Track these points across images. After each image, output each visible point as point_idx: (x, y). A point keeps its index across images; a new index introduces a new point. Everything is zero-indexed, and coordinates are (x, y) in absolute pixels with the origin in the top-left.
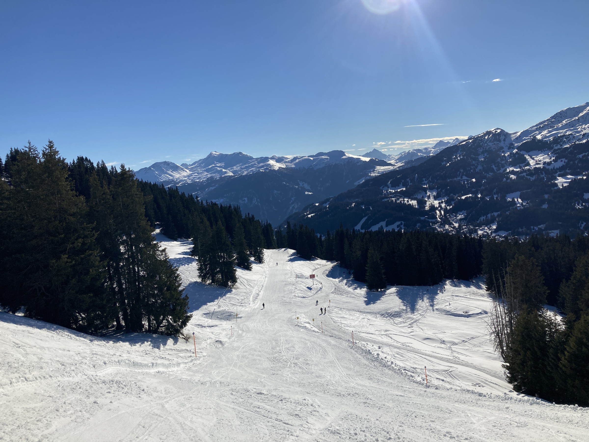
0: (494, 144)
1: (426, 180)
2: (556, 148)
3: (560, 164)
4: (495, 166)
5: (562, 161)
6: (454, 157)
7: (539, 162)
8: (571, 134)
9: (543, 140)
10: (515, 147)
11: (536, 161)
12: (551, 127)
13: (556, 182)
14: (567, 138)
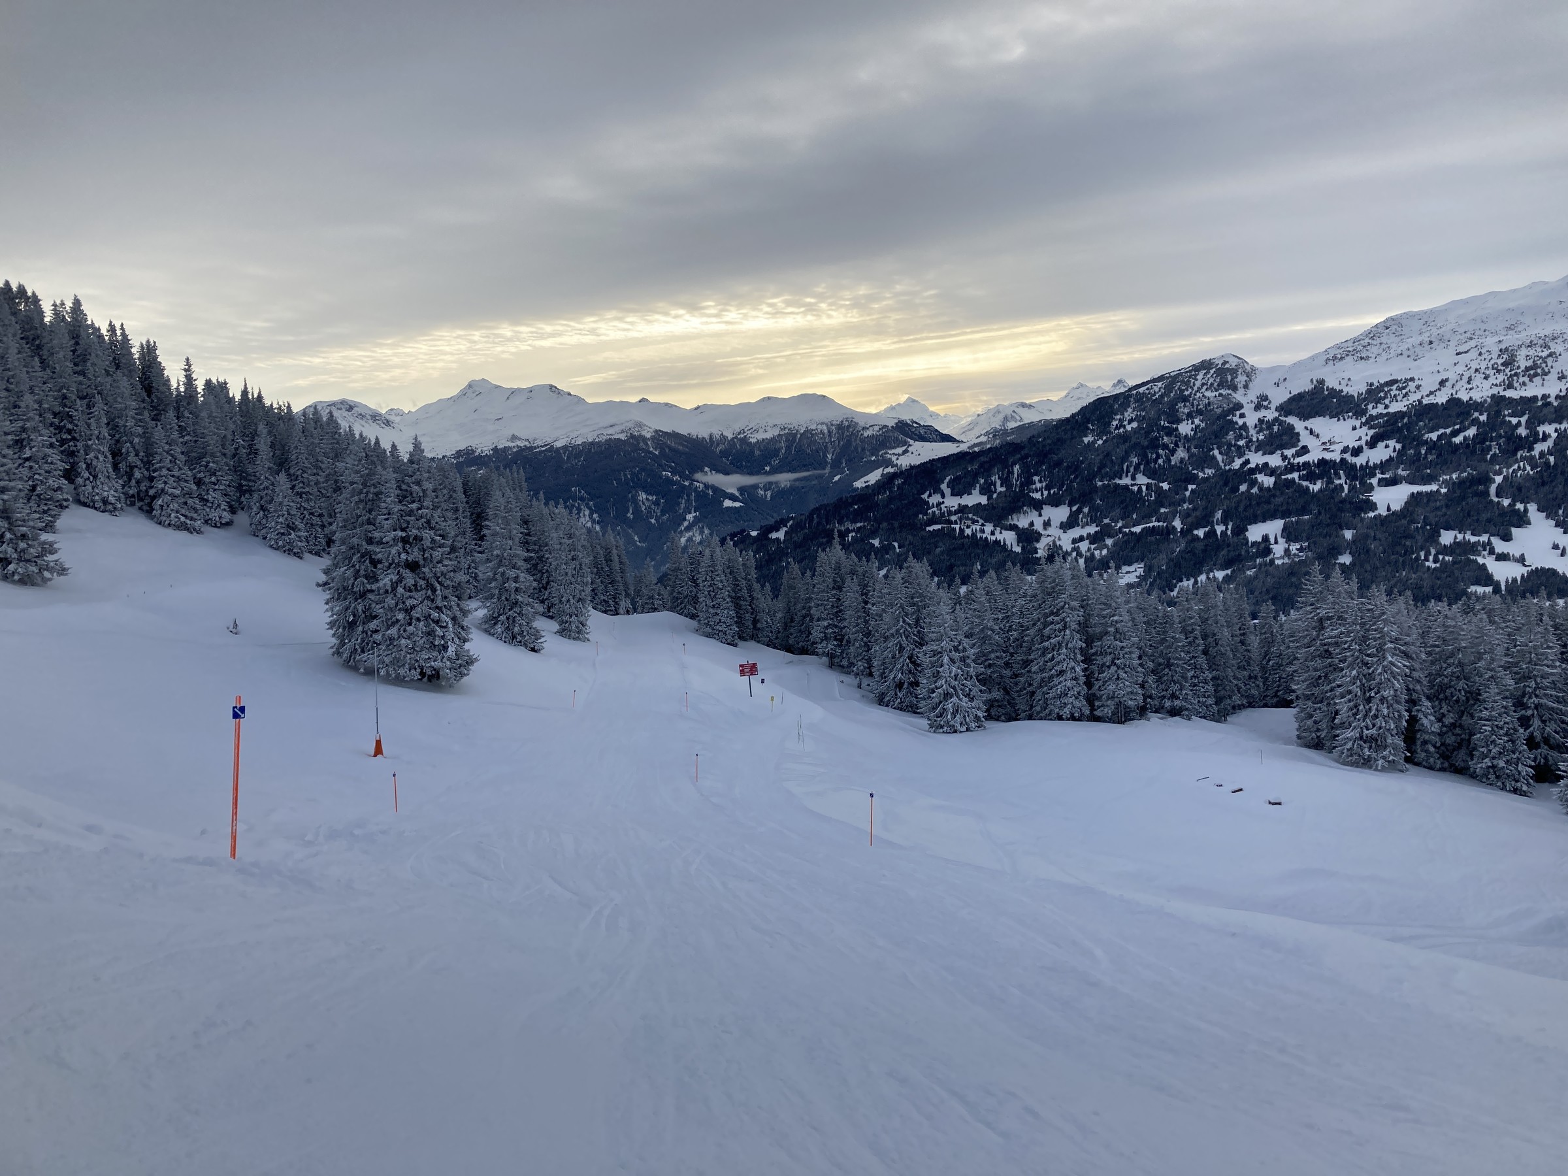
0: (1220, 395)
1: (1040, 481)
2: (1374, 412)
3: (1380, 454)
4: (1220, 453)
5: (1387, 446)
6: (1115, 423)
7: (1332, 448)
8: (1412, 379)
9: (1342, 391)
10: (1273, 406)
11: (1324, 443)
12: (1362, 358)
13: (1374, 499)
14: (1400, 389)
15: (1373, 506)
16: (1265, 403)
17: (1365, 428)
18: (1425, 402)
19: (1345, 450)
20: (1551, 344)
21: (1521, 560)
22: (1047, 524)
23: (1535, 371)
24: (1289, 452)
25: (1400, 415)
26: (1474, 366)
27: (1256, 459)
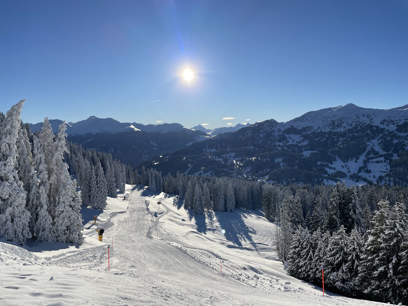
0: (270, 128)
1: (229, 147)
2: (304, 134)
3: (305, 143)
4: (269, 142)
5: (306, 142)
6: (246, 134)
7: (294, 141)
8: (312, 126)
9: (297, 128)
10: (282, 131)
11: (292, 141)
12: (302, 121)
13: (303, 154)
14: (309, 129)
15: (303, 155)
16: (280, 131)
17: (302, 138)
18: (315, 132)
19: (297, 142)
20: (342, 120)
21: (335, 169)
22: (230, 157)
23: (339, 126)
24: (285, 142)
25: (310, 134)
26: (326, 124)
27: (277, 143)
